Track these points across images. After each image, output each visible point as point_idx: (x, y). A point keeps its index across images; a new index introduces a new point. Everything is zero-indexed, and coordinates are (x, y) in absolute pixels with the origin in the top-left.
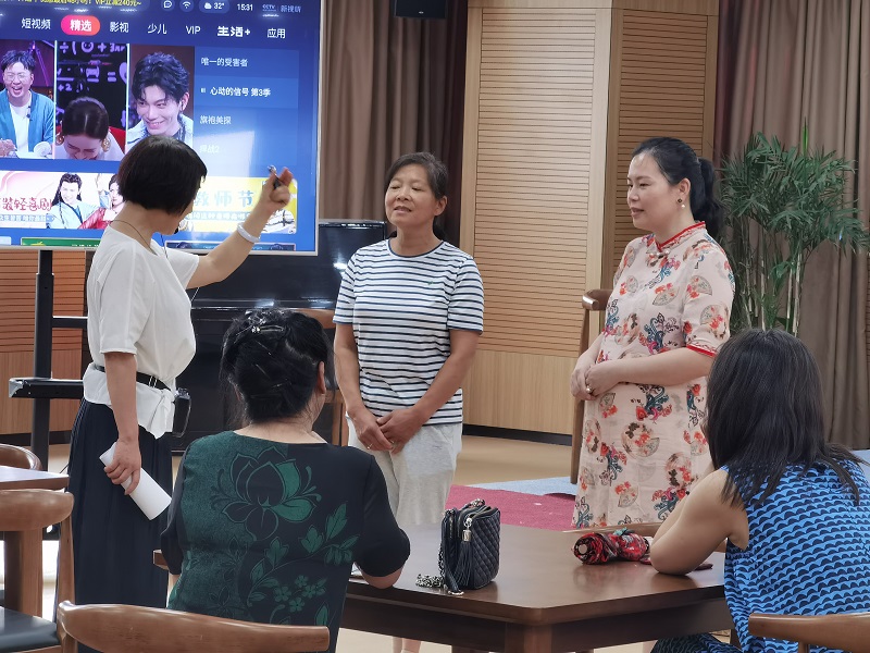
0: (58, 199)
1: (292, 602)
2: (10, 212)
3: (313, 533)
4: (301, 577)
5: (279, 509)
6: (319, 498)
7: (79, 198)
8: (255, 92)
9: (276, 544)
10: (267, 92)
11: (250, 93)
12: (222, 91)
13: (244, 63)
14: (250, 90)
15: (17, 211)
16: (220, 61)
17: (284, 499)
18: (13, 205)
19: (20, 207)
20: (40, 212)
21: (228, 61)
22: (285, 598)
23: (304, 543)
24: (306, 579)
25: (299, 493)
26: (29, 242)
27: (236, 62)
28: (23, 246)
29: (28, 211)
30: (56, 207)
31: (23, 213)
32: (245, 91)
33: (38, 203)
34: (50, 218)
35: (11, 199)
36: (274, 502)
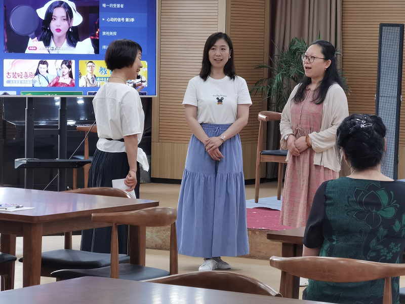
0: (38, 73)
1: (388, 255)
2: (15, 79)
3: (397, 223)
4: (392, 243)
5: (380, 213)
6: (398, 206)
7: (47, 72)
8: (127, 20)
9: (381, 229)
10: (133, 20)
11: (125, 20)
12: (113, 20)
13: (122, 6)
14: (125, 19)
15: (19, 79)
16: (111, 5)
17: (382, 208)
18: (17, 76)
19: (20, 77)
20: (29, 79)
21: (115, 5)
22: (385, 254)
23: (394, 227)
24: (394, 244)
25: (389, 204)
26: (24, 93)
27: (118, 6)
28: (22, 96)
29: (24, 79)
30: (37, 76)
31: (21, 79)
32: (123, 19)
33: (28, 75)
34: (34, 82)
35: (16, 73)
36: (378, 210)
